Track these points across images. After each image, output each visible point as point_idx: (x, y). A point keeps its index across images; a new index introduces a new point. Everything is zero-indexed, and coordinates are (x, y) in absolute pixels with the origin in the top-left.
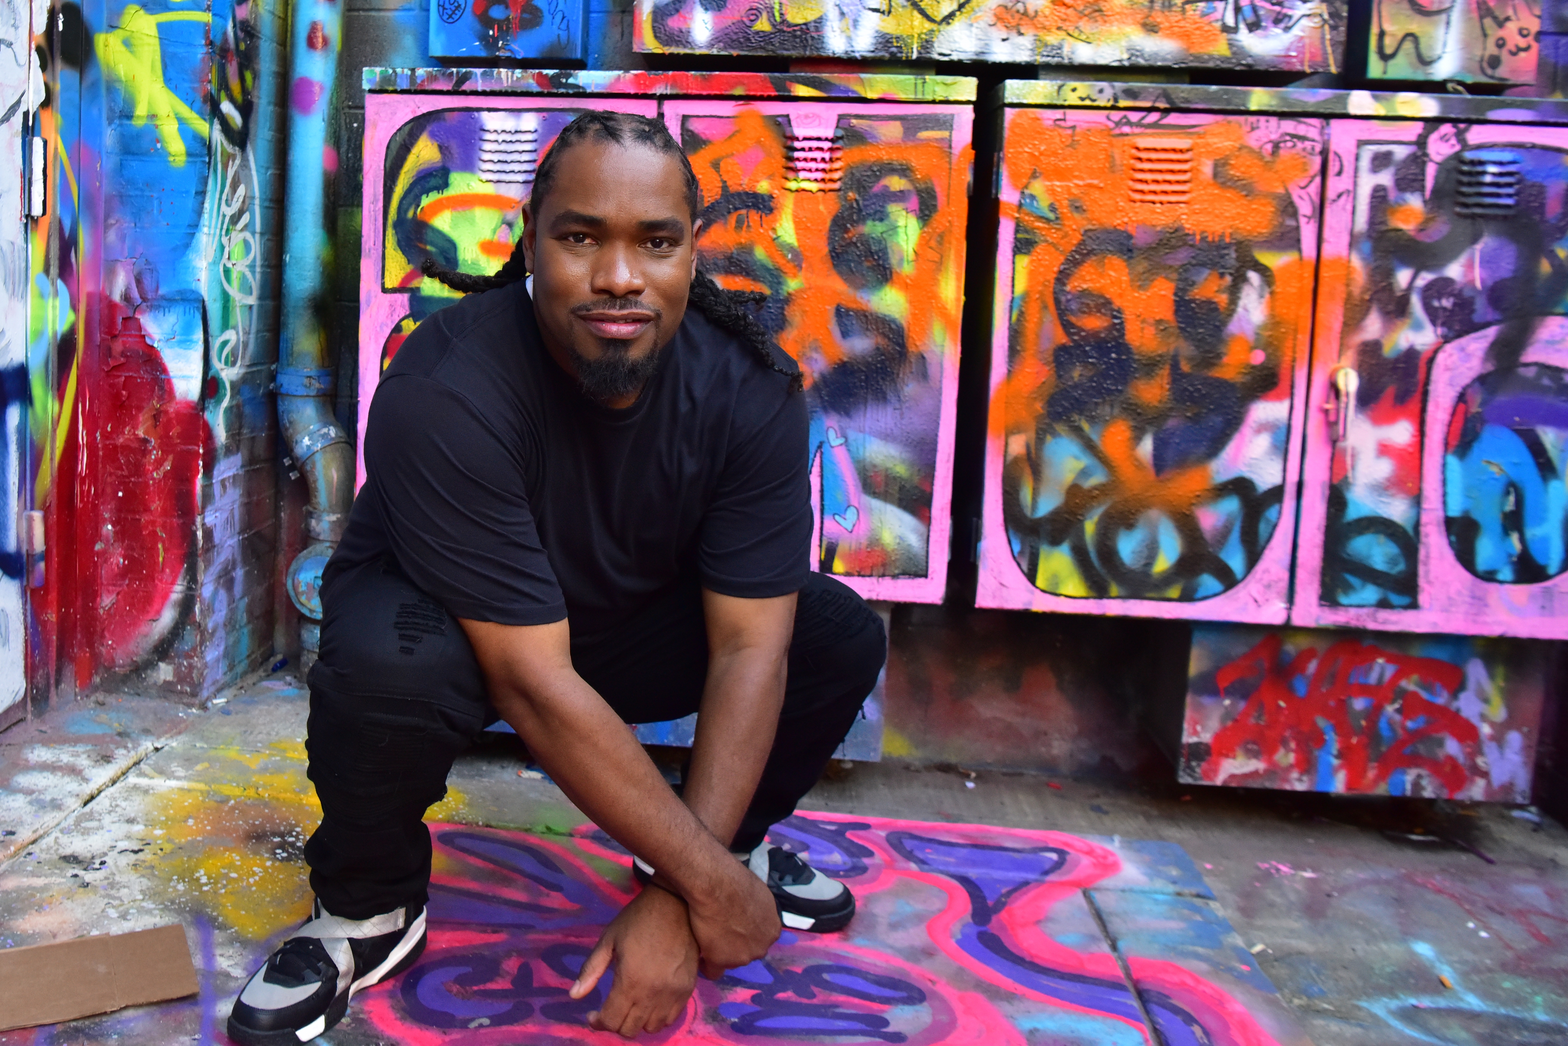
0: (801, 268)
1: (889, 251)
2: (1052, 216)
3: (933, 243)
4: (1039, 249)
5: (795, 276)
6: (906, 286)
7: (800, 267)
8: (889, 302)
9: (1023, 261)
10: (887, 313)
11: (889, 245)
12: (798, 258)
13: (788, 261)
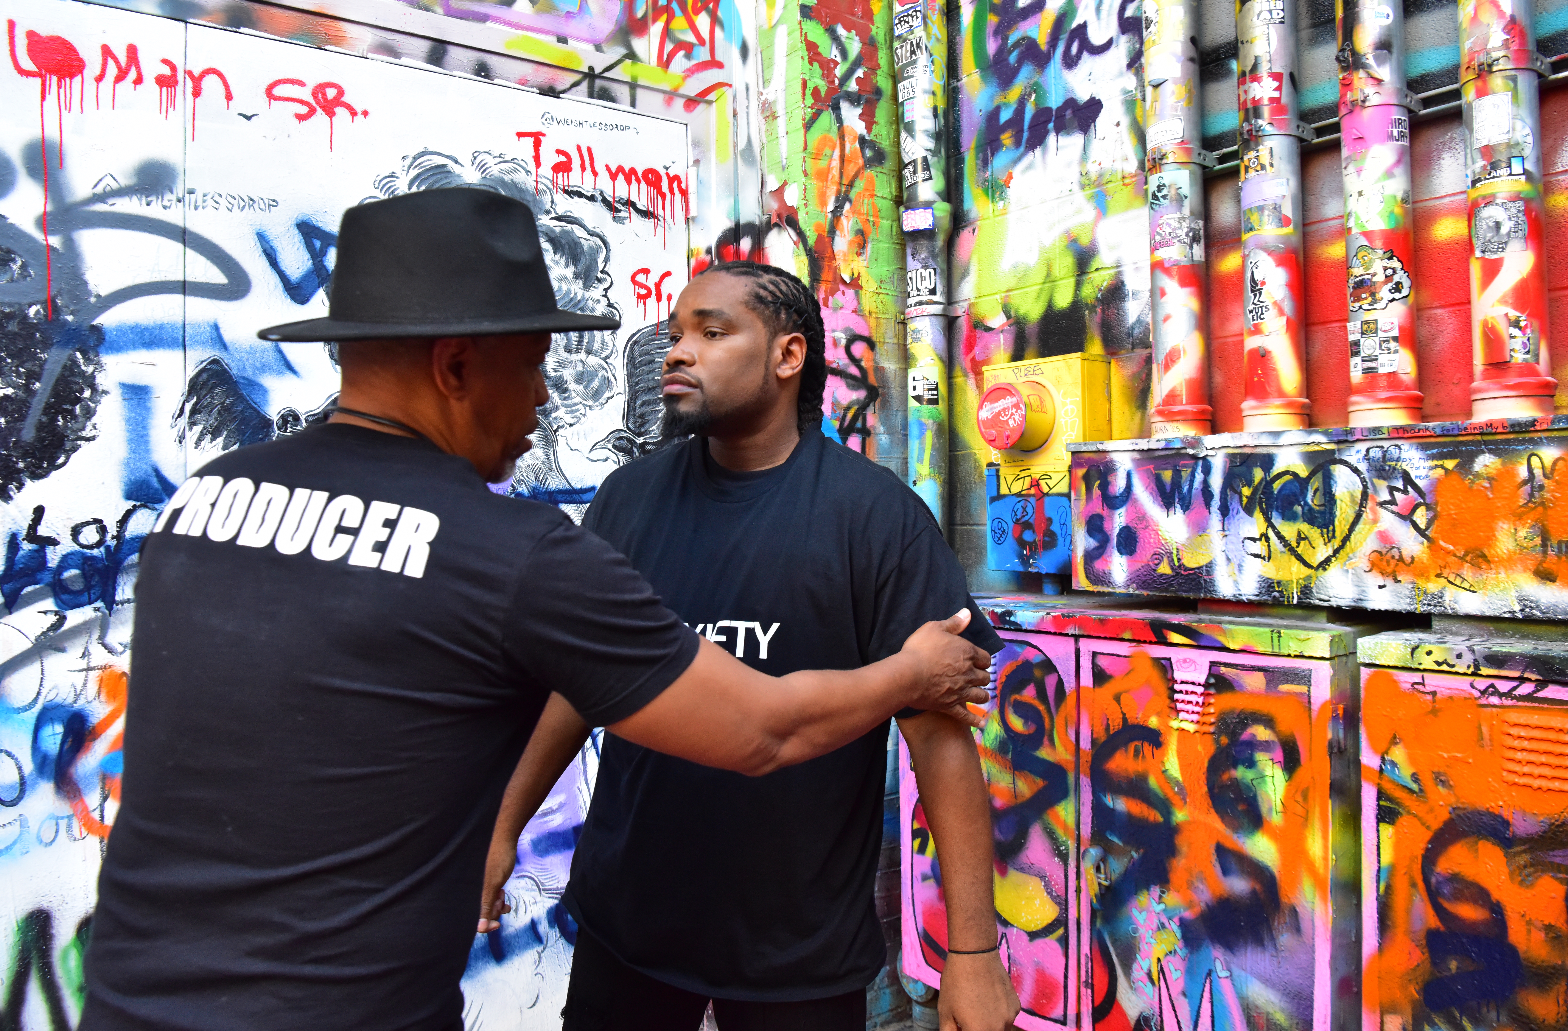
0: (1185, 802)
1: (1259, 799)
2: (1415, 787)
3: (1300, 799)
4: (1404, 820)
5: (1181, 809)
6: (1276, 835)
7: (1184, 800)
8: (1261, 849)
9: (1387, 830)
10: (1261, 859)
11: (1258, 793)
12: (1183, 793)
13: (1176, 793)
